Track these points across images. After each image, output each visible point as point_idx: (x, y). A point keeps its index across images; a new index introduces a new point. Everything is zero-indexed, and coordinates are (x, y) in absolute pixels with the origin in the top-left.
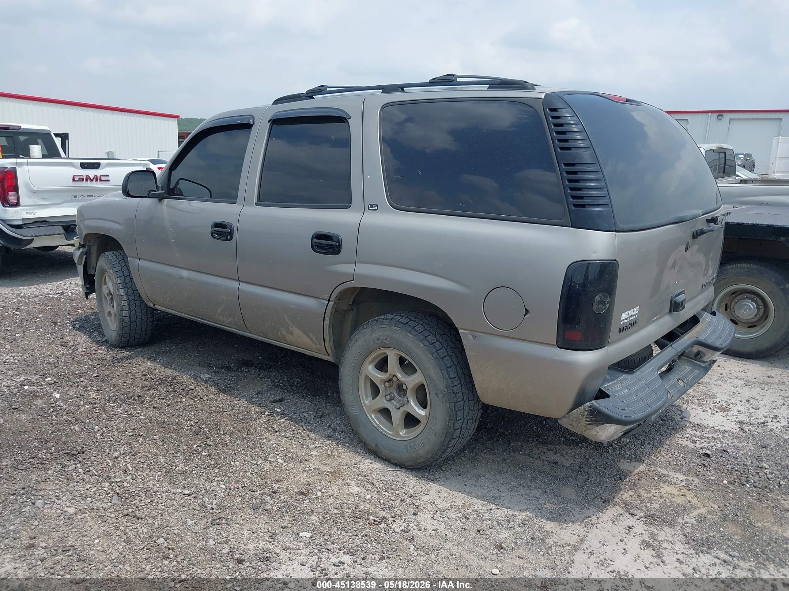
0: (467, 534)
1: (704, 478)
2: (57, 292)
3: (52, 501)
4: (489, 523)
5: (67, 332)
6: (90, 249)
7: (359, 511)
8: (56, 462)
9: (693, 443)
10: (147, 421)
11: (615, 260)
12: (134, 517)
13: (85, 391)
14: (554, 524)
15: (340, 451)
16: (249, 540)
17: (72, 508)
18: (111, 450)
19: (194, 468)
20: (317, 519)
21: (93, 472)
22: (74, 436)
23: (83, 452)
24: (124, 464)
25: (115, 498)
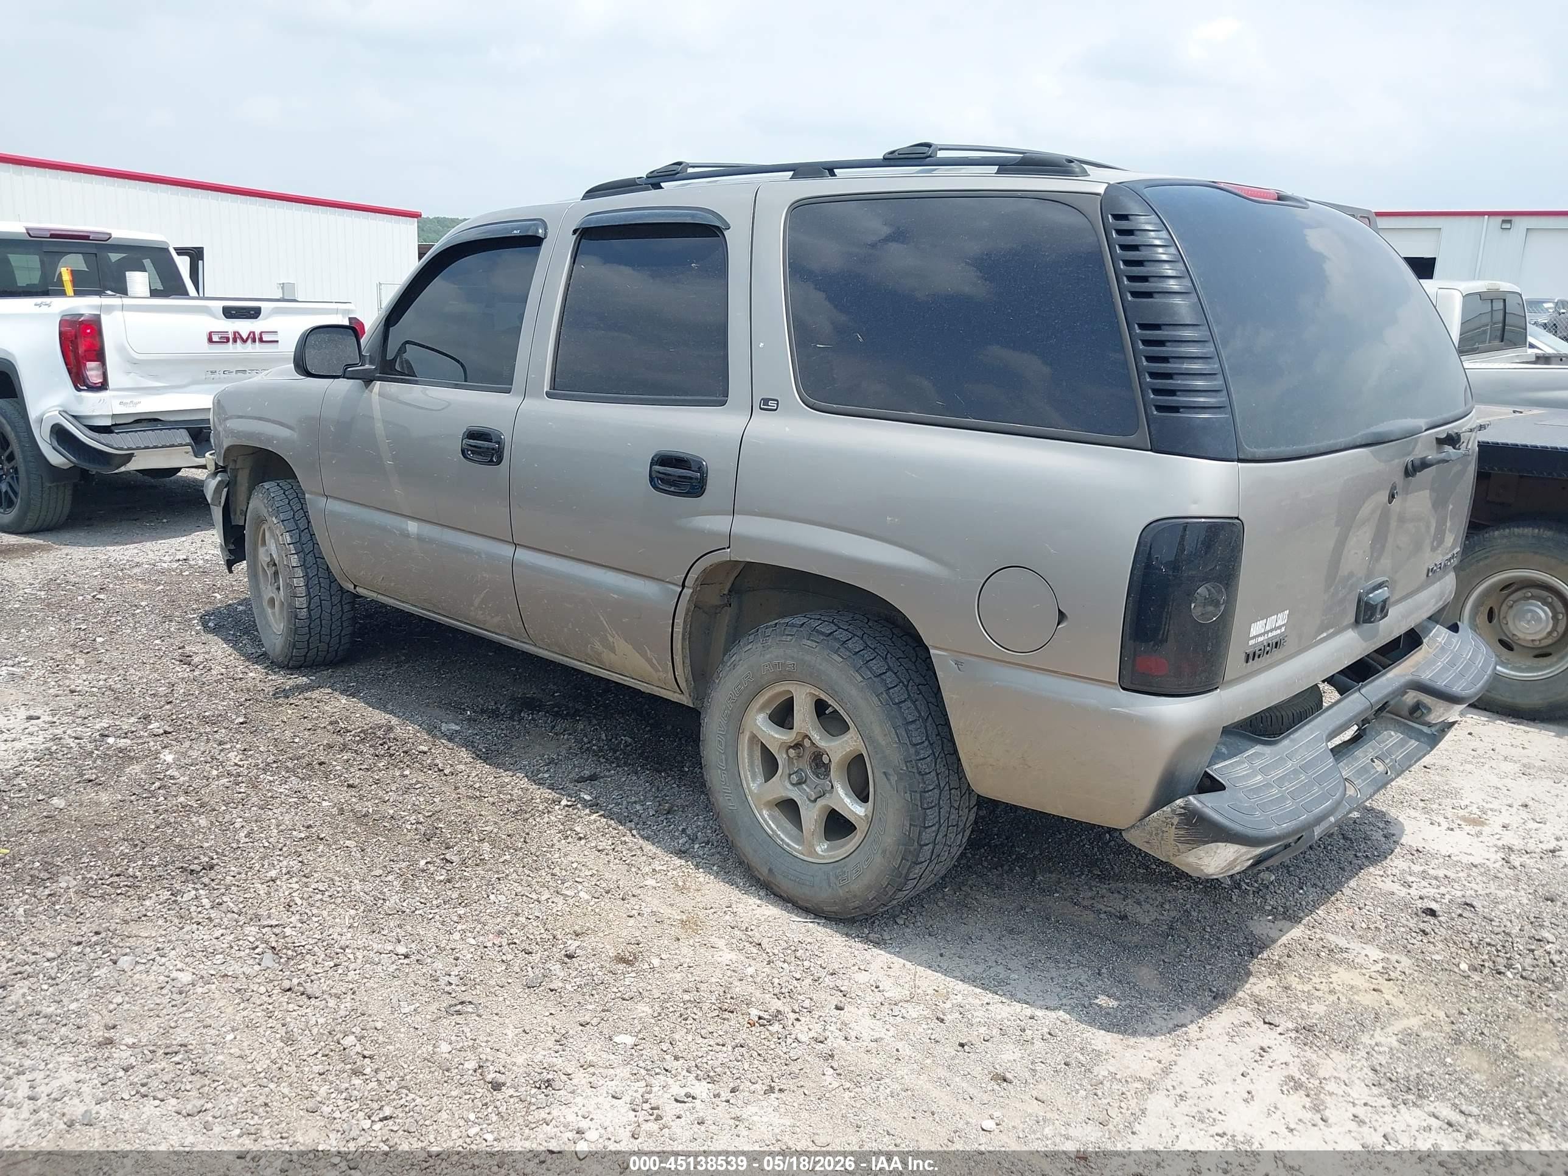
0: (938, 1049)
1: (1420, 957)
2: (177, 558)
3: (149, 958)
4: (982, 1030)
5: (192, 636)
6: (236, 477)
7: (732, 998)
8: (160, 885)
9: (1404, 886)
10: (335, 811)
11: (1237, 518)
12: (302, 994)
13: (221, 750)
14: (1113, 1038)
15: (701, 879)
16: (516, 1045)
17: (186, 973)
18: (263, 866)
19: (419, 904)
20: (650, 1011)
21: (228, 906)
22: (196, 837)
23: (212, 868)
24: (287, 893)
25: (269, 954)
